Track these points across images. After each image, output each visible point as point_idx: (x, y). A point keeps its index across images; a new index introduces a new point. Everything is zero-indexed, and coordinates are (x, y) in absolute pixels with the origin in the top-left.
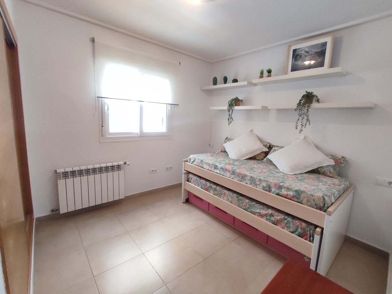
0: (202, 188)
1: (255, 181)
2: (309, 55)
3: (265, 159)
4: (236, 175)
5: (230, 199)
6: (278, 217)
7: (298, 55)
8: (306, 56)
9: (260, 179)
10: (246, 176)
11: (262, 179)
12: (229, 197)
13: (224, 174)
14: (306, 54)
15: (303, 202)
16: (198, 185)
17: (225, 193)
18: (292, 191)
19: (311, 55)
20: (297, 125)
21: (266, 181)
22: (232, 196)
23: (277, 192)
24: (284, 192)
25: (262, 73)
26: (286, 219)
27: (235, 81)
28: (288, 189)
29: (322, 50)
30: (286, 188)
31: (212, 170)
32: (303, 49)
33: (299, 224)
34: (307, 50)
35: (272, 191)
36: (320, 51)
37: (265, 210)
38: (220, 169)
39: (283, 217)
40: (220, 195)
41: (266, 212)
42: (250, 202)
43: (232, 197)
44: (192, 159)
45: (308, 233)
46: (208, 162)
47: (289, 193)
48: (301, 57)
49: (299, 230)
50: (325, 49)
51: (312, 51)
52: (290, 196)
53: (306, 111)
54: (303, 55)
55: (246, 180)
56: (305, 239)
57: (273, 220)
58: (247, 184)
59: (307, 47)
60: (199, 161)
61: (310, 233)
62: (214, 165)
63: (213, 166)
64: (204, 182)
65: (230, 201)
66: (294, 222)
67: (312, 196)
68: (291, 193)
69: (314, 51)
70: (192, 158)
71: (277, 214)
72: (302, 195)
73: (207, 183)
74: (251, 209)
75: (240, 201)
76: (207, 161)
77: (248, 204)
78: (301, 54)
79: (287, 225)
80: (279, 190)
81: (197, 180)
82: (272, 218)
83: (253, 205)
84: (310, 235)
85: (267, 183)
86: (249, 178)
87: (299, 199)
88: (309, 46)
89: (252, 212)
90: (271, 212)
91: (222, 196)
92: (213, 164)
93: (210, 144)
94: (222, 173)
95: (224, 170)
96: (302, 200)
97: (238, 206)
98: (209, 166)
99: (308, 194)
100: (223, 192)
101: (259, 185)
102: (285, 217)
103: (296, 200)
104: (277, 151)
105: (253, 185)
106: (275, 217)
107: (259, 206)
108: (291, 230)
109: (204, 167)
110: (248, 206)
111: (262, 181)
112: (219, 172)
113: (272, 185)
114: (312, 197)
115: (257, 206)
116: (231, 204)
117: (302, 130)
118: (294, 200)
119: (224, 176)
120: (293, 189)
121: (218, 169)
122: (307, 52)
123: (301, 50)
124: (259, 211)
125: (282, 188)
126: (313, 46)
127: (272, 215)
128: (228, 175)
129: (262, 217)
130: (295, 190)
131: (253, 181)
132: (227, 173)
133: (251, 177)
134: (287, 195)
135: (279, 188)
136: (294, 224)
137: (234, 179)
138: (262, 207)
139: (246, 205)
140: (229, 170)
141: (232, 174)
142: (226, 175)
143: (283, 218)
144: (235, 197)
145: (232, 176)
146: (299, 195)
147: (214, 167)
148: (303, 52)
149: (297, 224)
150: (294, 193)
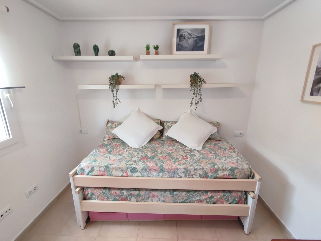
0: (115, 200)
1: (190, 171)
2: (191, 38)
3: (164, 137)
4: (165, 172)
5: (162, 199)
6: (217, 196)
7: (182, 36)
8: (189, 38)
9: (195, 169)
10: (178, 169)
11: (197, 168)
12: (160, 197)
13: (150, 175)
14: (190, 37)
15: (237, 177)
16: (108, 199)
17: (153, 195)
18: (227, 171)
19: (193, 38)
20: (192, 103)
21: (201, 169)
22: (165, 195)
23: (214, 175)
24: (220, 174)
25: (148, 48)
26: (225, 195)
27: (112, 53)
28: (223, 170)
29: (202, 36)
30: (221, 170)
31: (129, 175)
32: (186, 30)
33: (236, 195)
34: (190, 32)
35: (209, 176)
36: (200, 36)
37: (205, 195)
38: (141, 171)
39: (222, 194)
40: (147, 200)
41: (206, 197)
42: (187, 193)
43: (164, 197)
44: (85, 169)
45: (242, 199)
46: (119, 166)
47: (225, 173)
48: (184, 38)
49: (236, 199)
50: (204, 36)
51: (194, 34)
52: (227, 176)
53: (198, 91)
54: (186, 36)
55: (178, 174)
56: (241, 204)
57: (213, 201)
58: (181, 177)
59: (190, 30)
60: (102, 169)
61: (244, 197)
62: (130, 168)
63: (129, 170)
64: (118, 192)
65: (162, 200)
66: (232, 195)
67: (243, 169)
68: (227, 173)
69: (196, 34)
70: (86, 167)
71: (216, 194)
72: (236, 171)
73: (123, 192)
74: (190, 199)
75: (176, 196)
76: (116, 166)
77: (186, 196)
78: (184, 35)
79: (226, 199)
80: (215, 173)
81: (104, 193)
82: (213, 199)
83: (192, 194)
84: (244, 199)
85: (203, 170)
86: (183, 171)
87: (234, 175)
88: (191, 29)
89: (191, 202)
90: (210, 195)
91: (150, 199)
92: (128, 168)
93: (81, 131)
94: (145, 174)
95: (148, 170)
96: (236, 175)
97: (174, 202)
98: (122, 170)
99: (240, 169)
100: (151, 195)
101: (194, 174)
102: (224, 194)
103: (232, 177)
104: (172, 127)
105: (188, 176)
106: (215, 198)
107: (198, 194)
108: (230, 202)
109: (115, 175)
110: (185, 198)
111: (198, 170)
112: (140, 175)
113: (208, 171)
114: (243, 171)
115: (195, 194)
116: (165, 204)
117: (197, 108)
118: (230, 177)
119: (149, 177)
120: (228, 169)
121: (138, 171)
122: (189, 34)
123: (185, 31)
124: (199, 199)
125: (218, 171)
126: (194, 29)
127: (212, 197)
128: (155, 175)
129: (201, 202)
130: (229, 170)
131: (187, 172)
132: (152, 172)
133: (185, 169)
134: (224, 175)
135: (216, 171)
136: (231, 197)
137: (163, 176)
138: (201, 194)
139: (184, 198)
140: (155, 169)
141: (160, 172)
142: (152, 176)
143: (222, 196)
144: (169, 195)
145: (161, 174)
146: (233, 172)
147: (131, 171)
148: (186, 34)
149: (234, 196)
150: (229, 172)
